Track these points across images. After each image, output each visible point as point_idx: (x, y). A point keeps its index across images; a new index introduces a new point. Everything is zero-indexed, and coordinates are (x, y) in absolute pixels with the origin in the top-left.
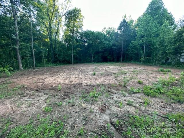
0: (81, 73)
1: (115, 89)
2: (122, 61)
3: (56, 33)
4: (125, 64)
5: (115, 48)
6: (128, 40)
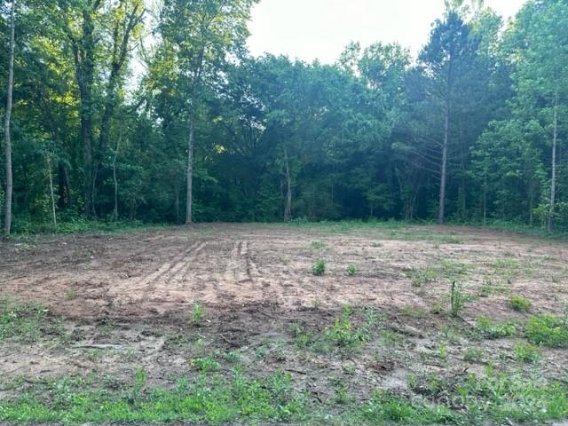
1: (416, 325)
2: (445, 215)
3: (116, 67)
4: (460, 232)
5: (406, 148)
6: (473, 110)
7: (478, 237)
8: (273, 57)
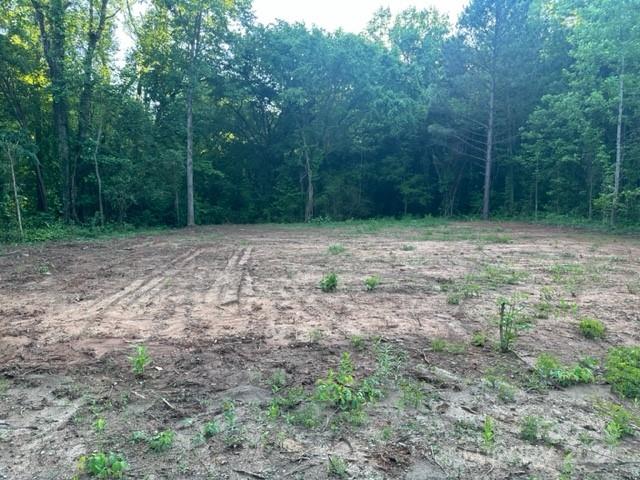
0: (249, 279)
1: (452, 366)
2: (490, 210)
3: (93, 38)
4: (508, 229)
6: (524, 84)
7: (528, 234)
8: (287, 24)
